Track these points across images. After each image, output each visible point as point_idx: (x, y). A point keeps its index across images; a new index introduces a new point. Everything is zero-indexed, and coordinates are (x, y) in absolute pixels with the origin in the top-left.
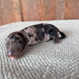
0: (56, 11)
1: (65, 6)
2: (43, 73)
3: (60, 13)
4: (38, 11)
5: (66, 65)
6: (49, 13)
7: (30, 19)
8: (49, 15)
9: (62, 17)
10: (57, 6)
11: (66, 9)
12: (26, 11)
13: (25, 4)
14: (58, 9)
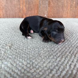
0: (40, 9)
3: (43, 11)
4: (19, 7)
6: (31, 10)
7: (8, 16)
8: (31, 12)
9: (45, 15)
10: (41, 4)
11: (49, 7)
14: (42, 6)
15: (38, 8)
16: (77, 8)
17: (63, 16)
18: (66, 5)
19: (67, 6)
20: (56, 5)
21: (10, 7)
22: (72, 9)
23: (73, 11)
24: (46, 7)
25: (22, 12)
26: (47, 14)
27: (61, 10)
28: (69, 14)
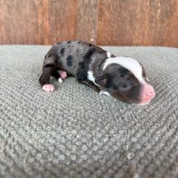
0: (79, 25)
1: (99, 16)
6: (61, 29)
8: (61, 32)
9: (92, 40)
10: (82, 14)
11: (100, 22)
14: (84, 20)
15: (76, 24)
16: (165, 25)
17: (132, 41)
18: (139, 16)
19: (141, 18)
20: (115, 17)
21: (17, 20)
22: (153, 25)
23: (155, 31)
24: (93, 22)
25: (41, 32)
26: (96, 36)
27: (128, 28)
28: (146, 37)
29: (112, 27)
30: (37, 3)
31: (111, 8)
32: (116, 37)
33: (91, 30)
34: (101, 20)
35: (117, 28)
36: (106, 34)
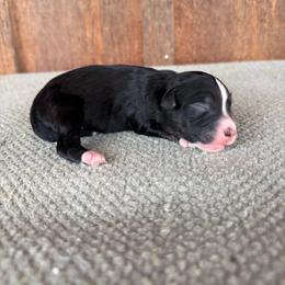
0: (146, 35)
1: (176, 18)
2: (155, 224)
4: (80, 34)
5: (219, 192)
6: (119, 43)
8: (120, 49)
9: (166, 57)
10: (149, 18)
11: (178, 29)
12: (35, 32)
13: (31, 9)
14: (153, 27)
15: (141, 34)
17: (231, 54)
18: (241, 14)
19: (245, 17)
20: (202, 18)
21: (56, 35)
22: (266, 25)
23: (269, 35)
25: (92, 51)
26: (173, 50)
27: (224, 34)
28: (255, 47)
29: (199, 34)
30: (82, 7)
31: (195, 5)
32: (205, 49)
33: (164, 42)
34: (180, 25)
35: (205, 35)
36: (189, 47)
